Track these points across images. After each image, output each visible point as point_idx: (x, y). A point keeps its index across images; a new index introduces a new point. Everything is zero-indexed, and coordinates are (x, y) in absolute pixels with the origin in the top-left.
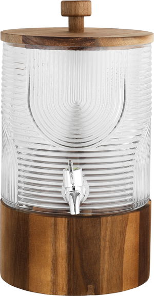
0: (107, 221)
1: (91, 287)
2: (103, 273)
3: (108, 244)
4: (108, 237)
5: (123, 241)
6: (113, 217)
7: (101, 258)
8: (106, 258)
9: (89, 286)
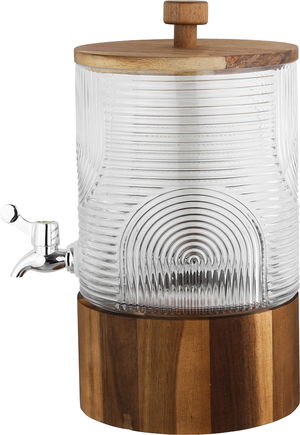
0: (146, 326)
1: (127, 417)
2: (143, 402)
3: (148, 360)
4: (148, 349)
5: (175, 359)
6: (155, 321)
7: (140, 379)
8: (147, 378)
9: (125, 415)
